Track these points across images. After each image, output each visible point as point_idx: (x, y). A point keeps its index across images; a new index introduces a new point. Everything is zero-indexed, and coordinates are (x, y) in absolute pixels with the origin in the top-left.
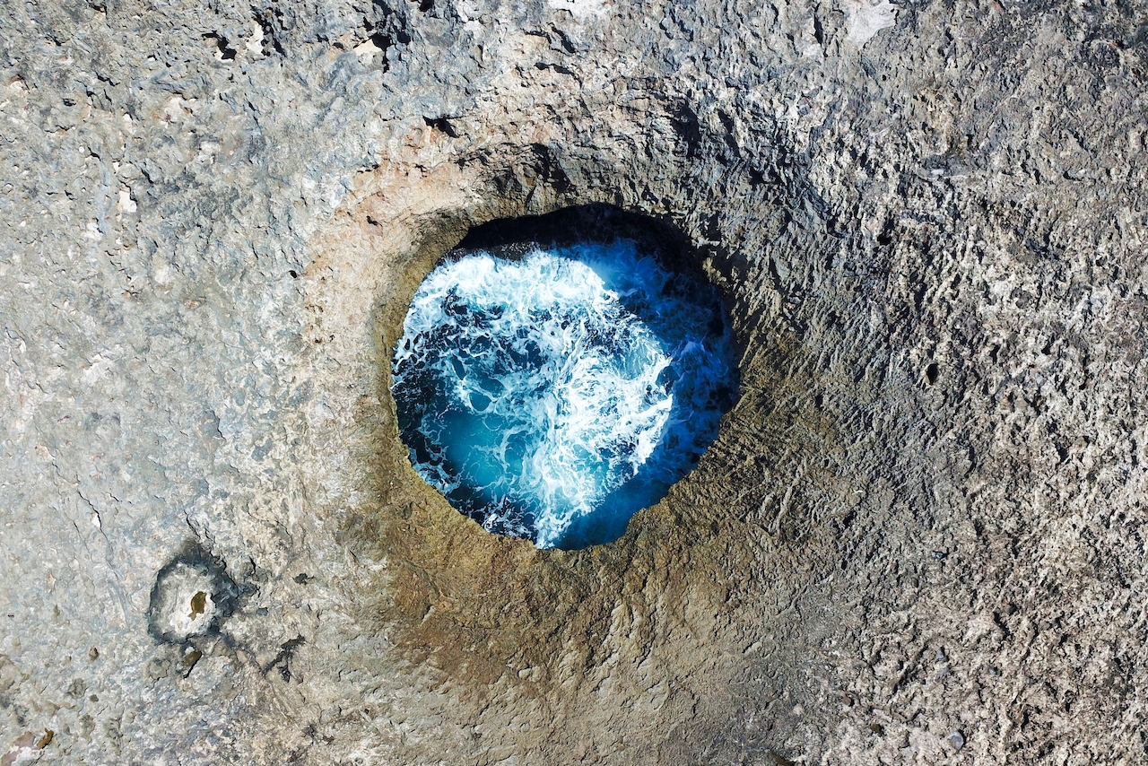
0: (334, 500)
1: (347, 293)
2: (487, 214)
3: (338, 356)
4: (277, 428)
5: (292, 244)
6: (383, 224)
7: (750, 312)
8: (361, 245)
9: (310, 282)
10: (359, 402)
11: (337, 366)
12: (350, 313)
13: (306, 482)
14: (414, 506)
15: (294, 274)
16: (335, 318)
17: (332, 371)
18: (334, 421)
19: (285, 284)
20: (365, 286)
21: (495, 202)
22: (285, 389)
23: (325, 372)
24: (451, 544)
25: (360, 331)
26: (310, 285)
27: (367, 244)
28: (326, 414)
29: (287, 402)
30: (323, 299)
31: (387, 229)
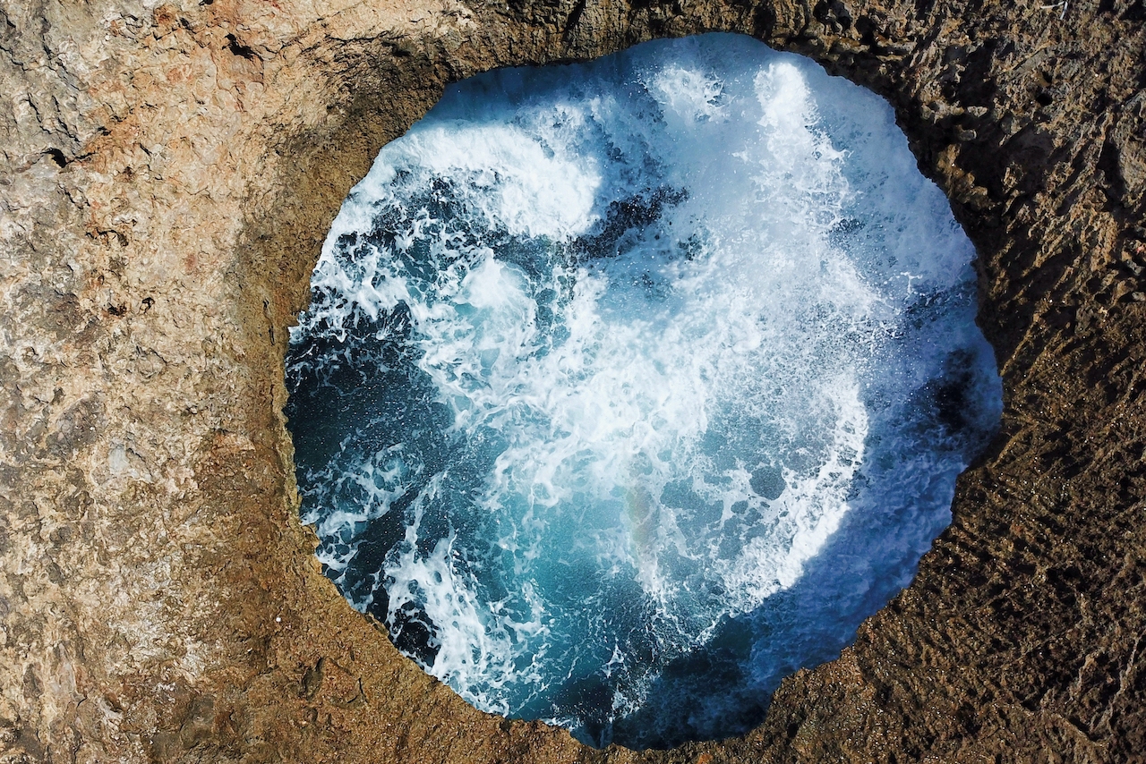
0: (149, 664)
1: (182, 205)
2: (484, 54)
3: (161, 344)
4: (18, 504)
5: (52, 87)
6: (266, 55)
7: (1039, 260)
8: (215, 100)
9: (95, 176)
10: (209, 444)
11: (158, 366)
12: (190, 250)
13: (84, 626)
14: (327, 665)
15: (59, 158)
16: (156, 259)
17: (147, 377)
18: (151, 489)
19: (38, 180)
20: (225, 191)
21: (502, 28)
22: (40, 416)
23: (132, 380)
24: (403, 741)
25: (210, 289)
26: (98, 185)
27: (229, 98)
28: (134, 473)
29: (43, 445)
30: (127, 217)
31: (274, 66)
